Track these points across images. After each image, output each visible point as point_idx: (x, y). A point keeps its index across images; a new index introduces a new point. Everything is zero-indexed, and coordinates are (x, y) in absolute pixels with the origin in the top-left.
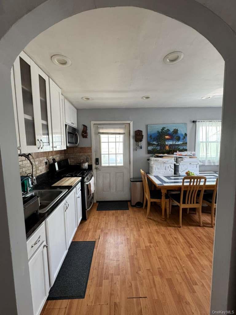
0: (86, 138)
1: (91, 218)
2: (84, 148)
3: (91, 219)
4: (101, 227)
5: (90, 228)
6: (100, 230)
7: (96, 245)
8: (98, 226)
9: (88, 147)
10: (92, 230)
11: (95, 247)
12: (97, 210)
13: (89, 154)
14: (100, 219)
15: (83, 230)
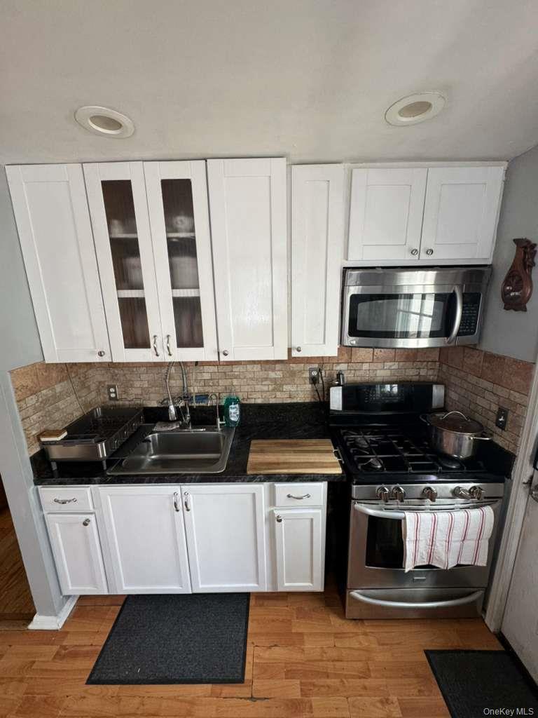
0: (520, 313)
1: (365, 634)
2: (501, 358)
3: (361, 638)
4: (317, 694)
5: (307, 646)
6: (296, 694)
7: (227, 689)
8: (322, 681)
9: (515, 361)
10: (297, 656)
11: (218, 687)
12: (427, 653)
13: (516, 396)
14: (367, 682)
15: (295, 621)
